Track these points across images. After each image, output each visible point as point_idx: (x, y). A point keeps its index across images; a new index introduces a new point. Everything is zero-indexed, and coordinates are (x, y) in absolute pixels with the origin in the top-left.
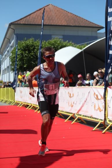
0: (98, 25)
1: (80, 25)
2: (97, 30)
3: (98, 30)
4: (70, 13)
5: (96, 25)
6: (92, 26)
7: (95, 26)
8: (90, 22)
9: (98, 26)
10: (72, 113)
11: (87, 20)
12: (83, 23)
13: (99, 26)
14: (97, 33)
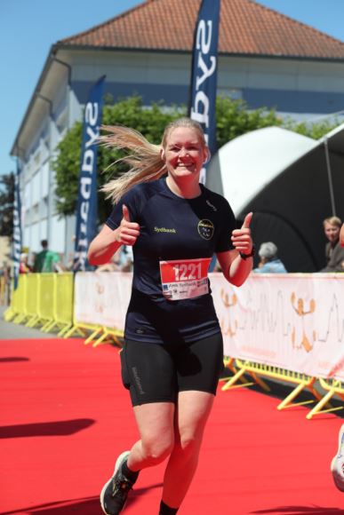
4: (269, 10)
10: (306, 376)
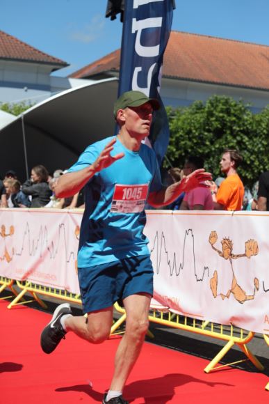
0: (54, 59)
1: (8, 56)
2: (51, 70)
3: (54, 70)
5: (48, 56)
6: (38, 60)
7: (45, 60)
8: (35, 50)
9: (53, 61)
10: (8, 279)
11: (26, 45)
12: (17, 52)
13: (56, 61)
14: (50, 78)
